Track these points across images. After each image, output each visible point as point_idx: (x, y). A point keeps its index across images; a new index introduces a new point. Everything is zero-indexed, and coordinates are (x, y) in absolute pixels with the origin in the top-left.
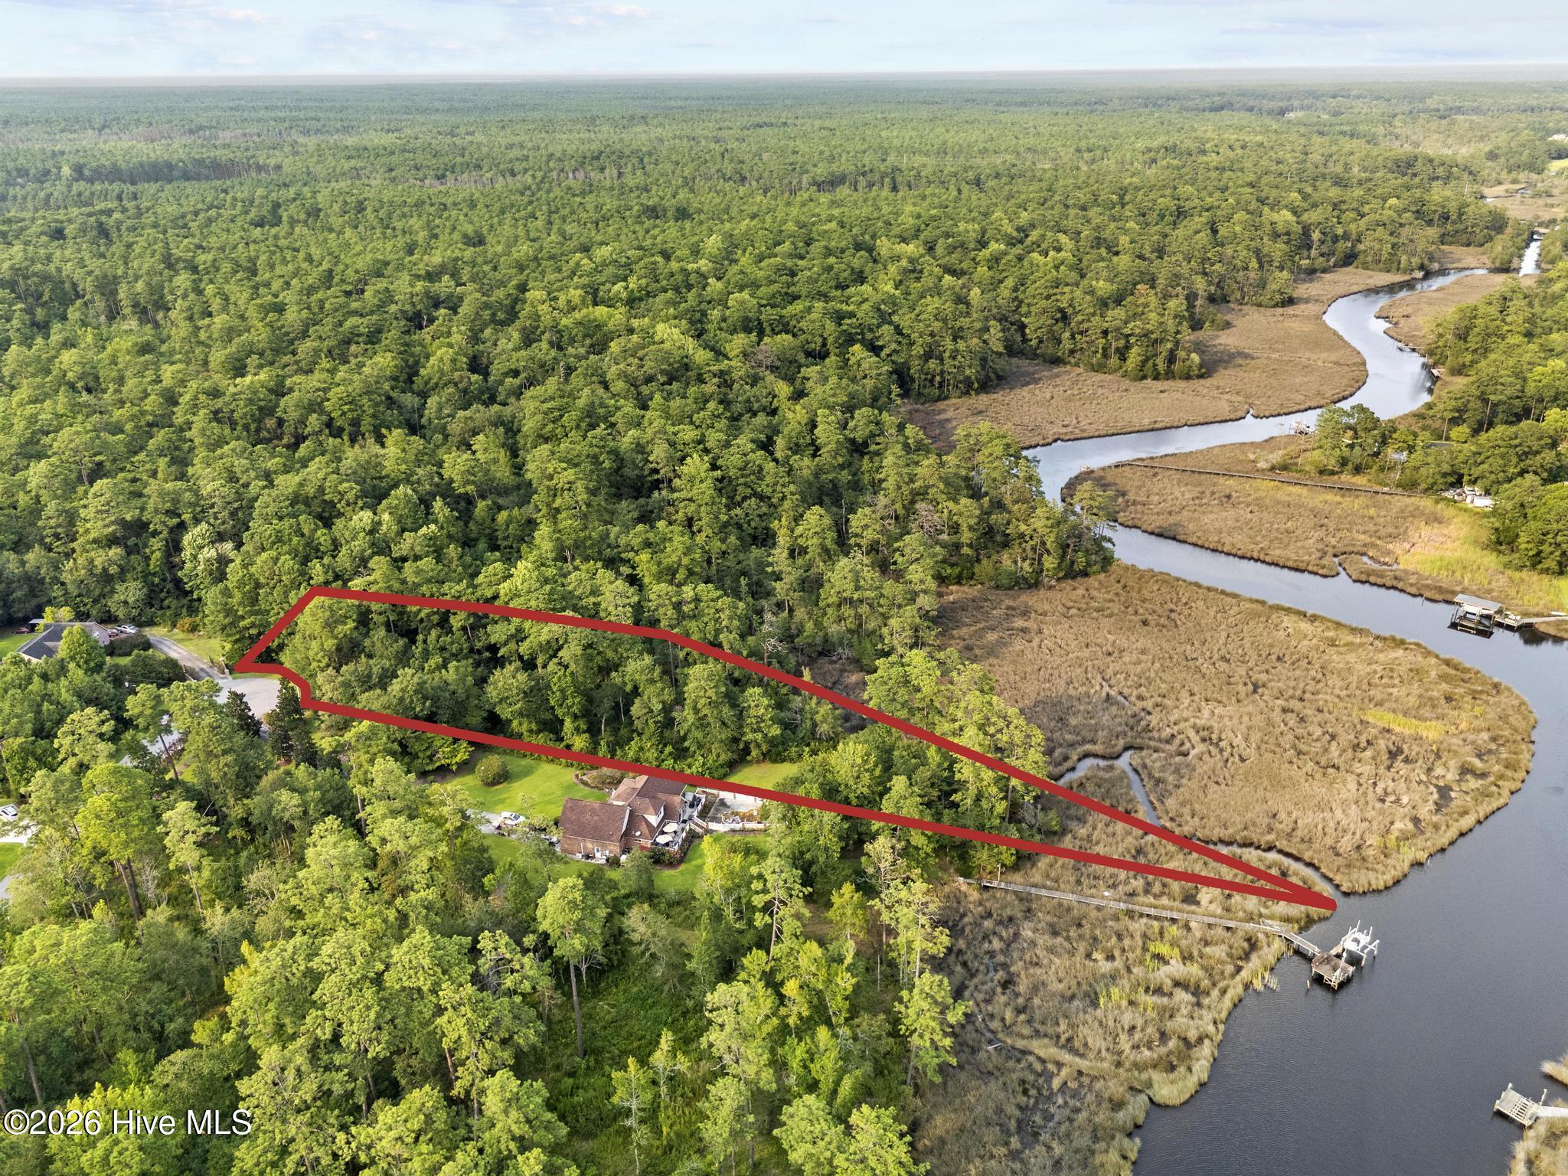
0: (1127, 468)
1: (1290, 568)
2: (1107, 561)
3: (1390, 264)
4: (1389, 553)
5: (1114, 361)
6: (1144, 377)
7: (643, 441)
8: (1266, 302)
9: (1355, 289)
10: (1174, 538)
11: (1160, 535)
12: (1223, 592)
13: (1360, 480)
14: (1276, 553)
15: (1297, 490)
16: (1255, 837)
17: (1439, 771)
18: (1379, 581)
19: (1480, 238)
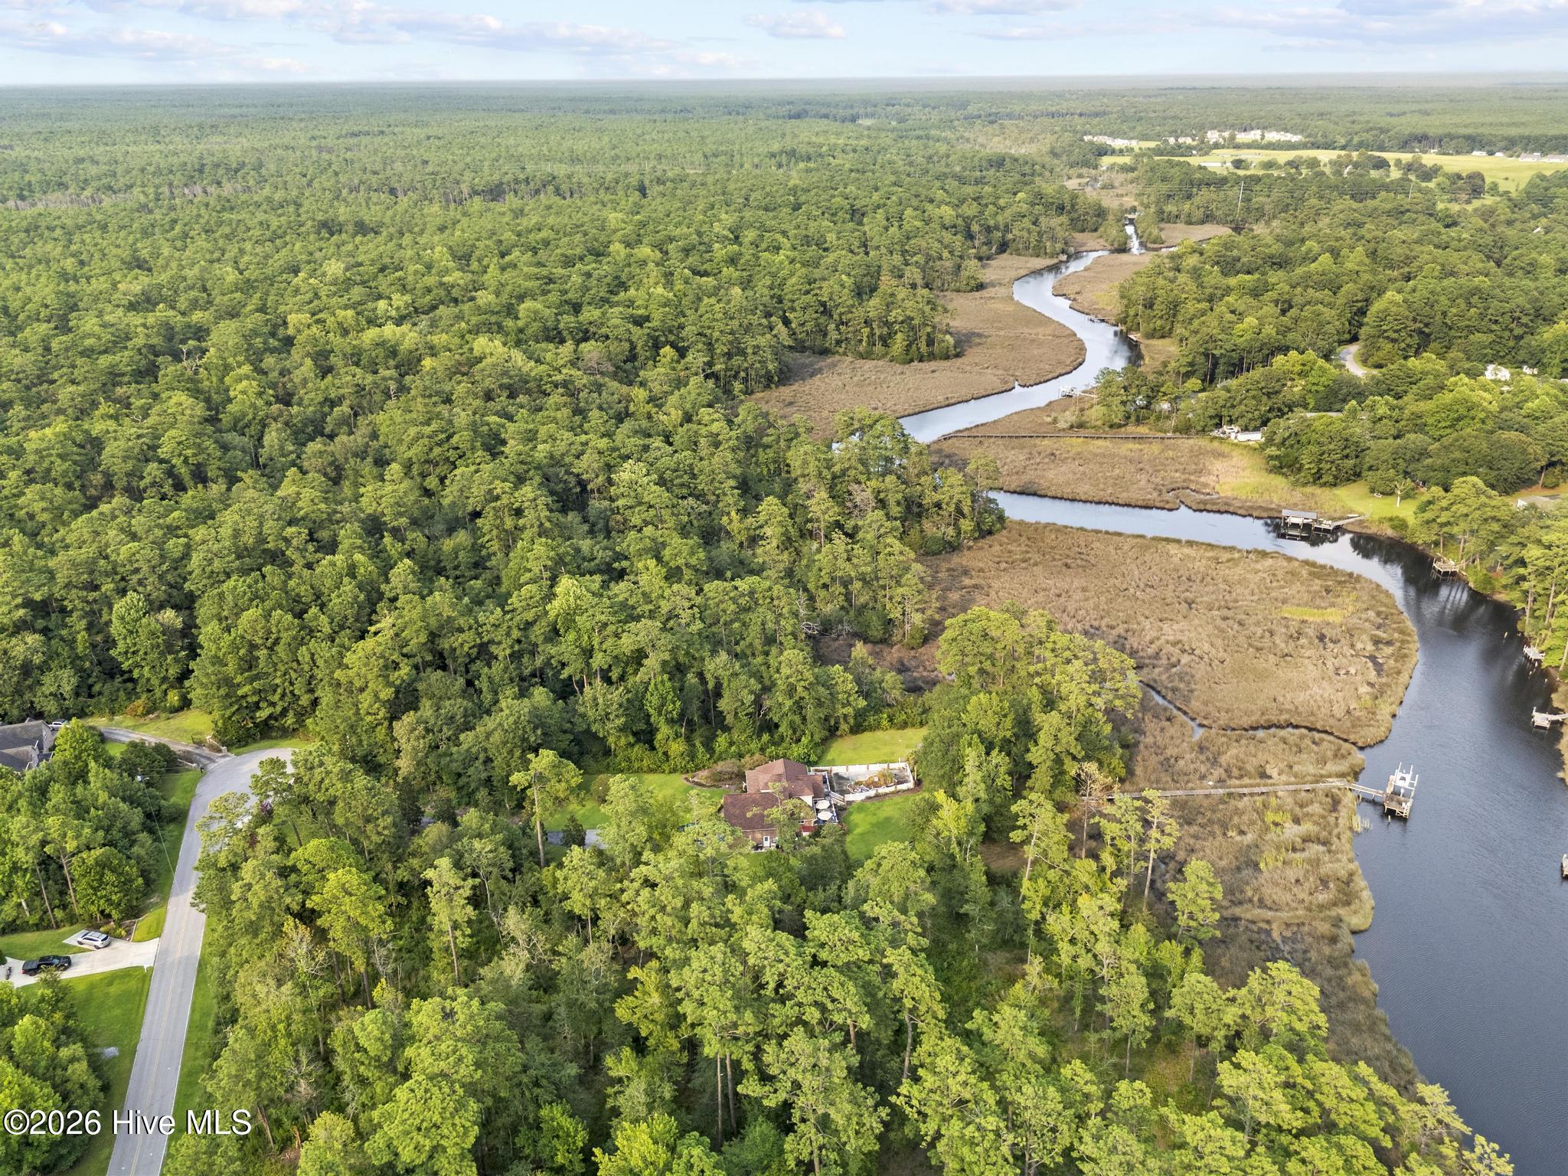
0: (954, 440)
1: (1141, 507)
2: (1001, 518)
3: (1038, 251)
4: (1206, 485)
5: (879, 348)
6: (912, 361)
7: (557, 454)
8: (963, 288)
9: (1023, 272)
10: (1035, 494)
11: (1021, 493)
12: (1107, 533)
13: (1143, 430)
14: (1124, 497)
15: (1100, 442)
16: (1274, 719)
17: (1359, 646)
18: (1215, 508)
19: (1090, 225)
